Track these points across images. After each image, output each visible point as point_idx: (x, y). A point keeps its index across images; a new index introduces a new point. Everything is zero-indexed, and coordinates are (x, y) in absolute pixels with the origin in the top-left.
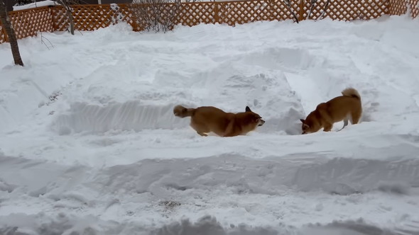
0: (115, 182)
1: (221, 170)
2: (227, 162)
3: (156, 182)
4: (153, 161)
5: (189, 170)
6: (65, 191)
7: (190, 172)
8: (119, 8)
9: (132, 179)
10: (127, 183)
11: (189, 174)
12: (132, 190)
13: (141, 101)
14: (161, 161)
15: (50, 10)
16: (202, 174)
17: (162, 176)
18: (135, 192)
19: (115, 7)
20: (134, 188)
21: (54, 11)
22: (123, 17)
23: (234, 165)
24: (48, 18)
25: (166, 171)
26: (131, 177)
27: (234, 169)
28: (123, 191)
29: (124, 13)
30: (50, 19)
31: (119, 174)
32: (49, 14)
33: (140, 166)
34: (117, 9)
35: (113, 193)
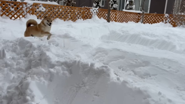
0: (97, 55)
1: (157, 67)
2: (164, 64)
3: (114, 62)
4: (119, 50)
5: (136, 61)
6: (77, 53)
7: (136, 62)
8: (169, 16)
9: (104, 56)
10: (101, 57)
11: (134, 63)
12: (102, 62)
13: (142, 35)
14: (122, 51)
15: (138, 15)
16: (143, 66)
17: (119, 59)
18: (102, 63)
19: (167, 16)
20: (103, 61)
21: (140, 16)
22: (170, 21)
23: (169, 67)
24: (136, 18)
25: (122, 57)
26: (105, 55)
27: (168, 70)
28: (97, 60)
29: (170, 19)
30: (137, 18)
31: (100, 52)
32: (137, 16)
33: (111, 51)
34: (168, 16)
35: (93, 60)
